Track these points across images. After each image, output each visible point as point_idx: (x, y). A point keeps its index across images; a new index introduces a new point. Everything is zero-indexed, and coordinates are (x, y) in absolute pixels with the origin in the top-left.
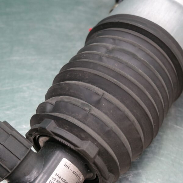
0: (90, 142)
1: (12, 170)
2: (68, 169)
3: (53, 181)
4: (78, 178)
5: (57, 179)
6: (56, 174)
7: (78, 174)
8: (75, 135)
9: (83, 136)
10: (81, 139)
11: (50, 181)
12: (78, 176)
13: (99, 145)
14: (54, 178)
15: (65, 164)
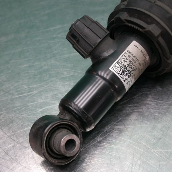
0: (154, 25)
1: (95, 46)
2: (137, 49)
3: (125, 55)
4: (145, 57)
5: (129, 54)
6: (128, 51)
7: (145, 54)
8: (142, 21)
9: (149, 21)
10: (148, 24)
11: (123, 55)
12: (144, 56)
13: (161, 27)
14: (126, 53)
15: (135, 45)
